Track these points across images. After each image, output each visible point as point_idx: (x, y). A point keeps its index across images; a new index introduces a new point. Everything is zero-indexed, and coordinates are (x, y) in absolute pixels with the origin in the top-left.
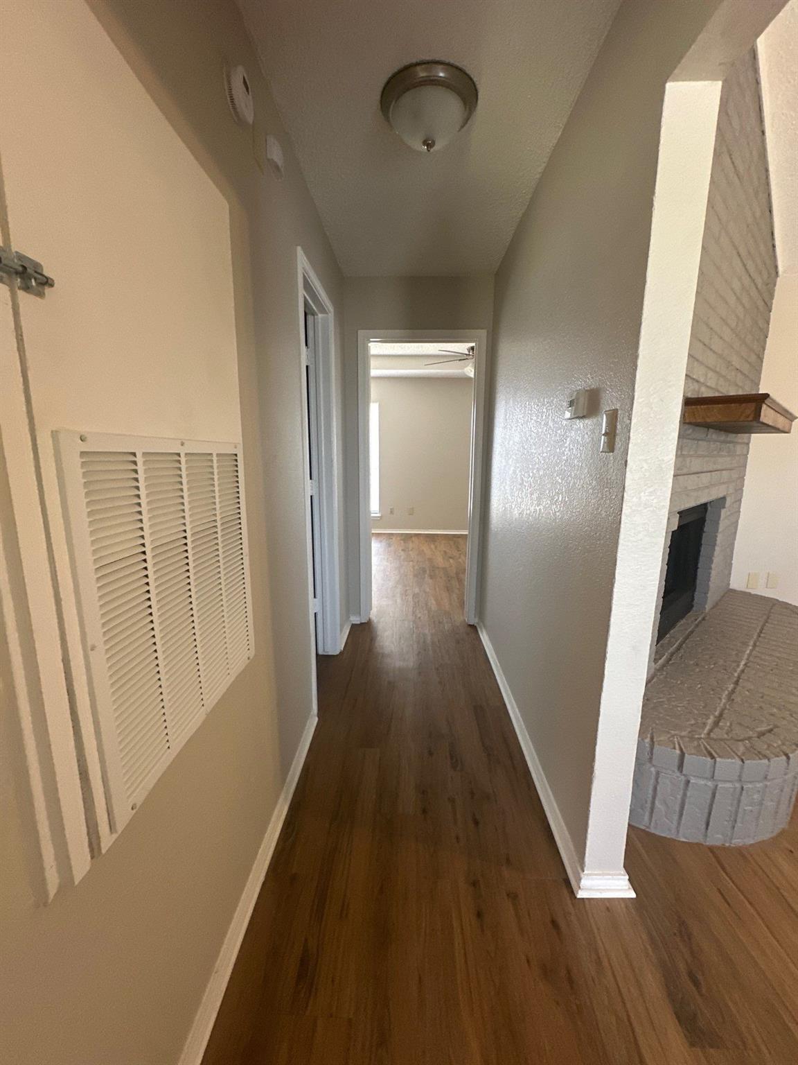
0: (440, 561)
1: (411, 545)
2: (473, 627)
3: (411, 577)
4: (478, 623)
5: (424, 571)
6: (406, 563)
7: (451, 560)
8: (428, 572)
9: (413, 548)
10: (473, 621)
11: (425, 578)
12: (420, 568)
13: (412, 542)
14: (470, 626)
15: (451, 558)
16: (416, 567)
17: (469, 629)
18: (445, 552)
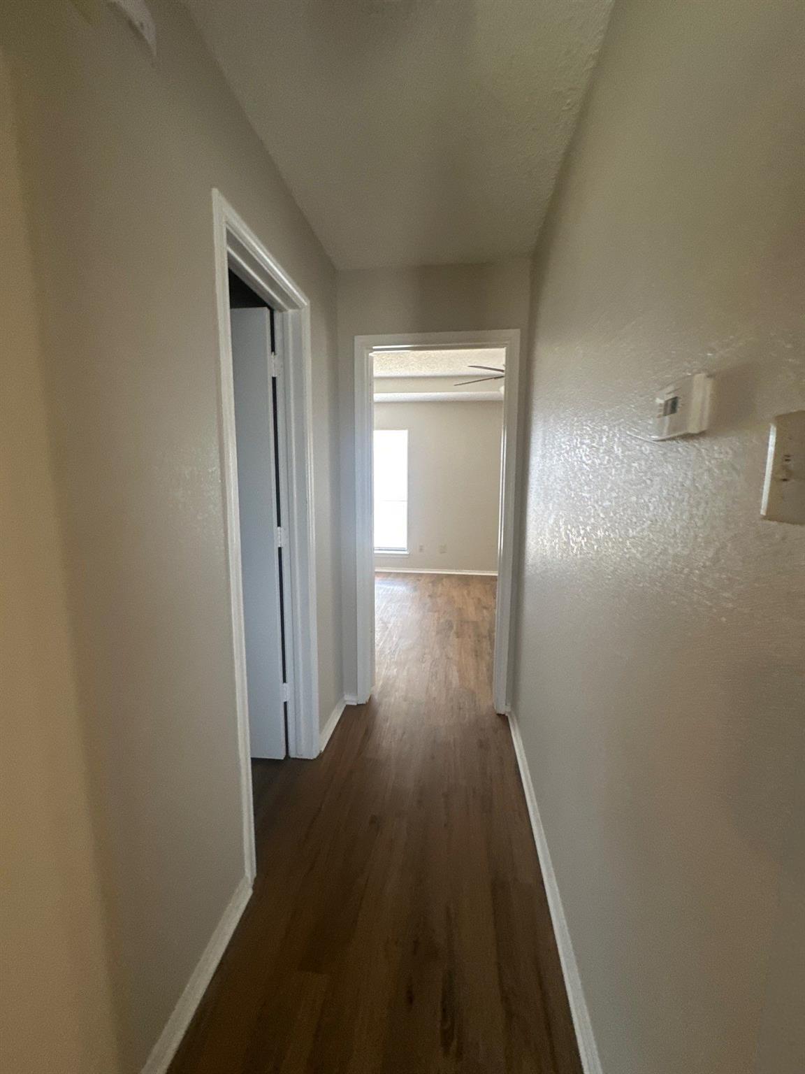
0: (471, 613)
1: (440, 589)
2: (503, 718)
3: (434, 634)
4: (510, 713)
5: (451, 627)
6: (431, 613)
7: (485, 611)
8: (455, 628)
9: (441, 594)
10: (503, 709)
11: (449, 637)
12: (447, 621)
13: (443, 585)
14: (499, 715)
15: (485, 608)
16: (442, 621)
17: (499, 720)
18: (479, 599)
